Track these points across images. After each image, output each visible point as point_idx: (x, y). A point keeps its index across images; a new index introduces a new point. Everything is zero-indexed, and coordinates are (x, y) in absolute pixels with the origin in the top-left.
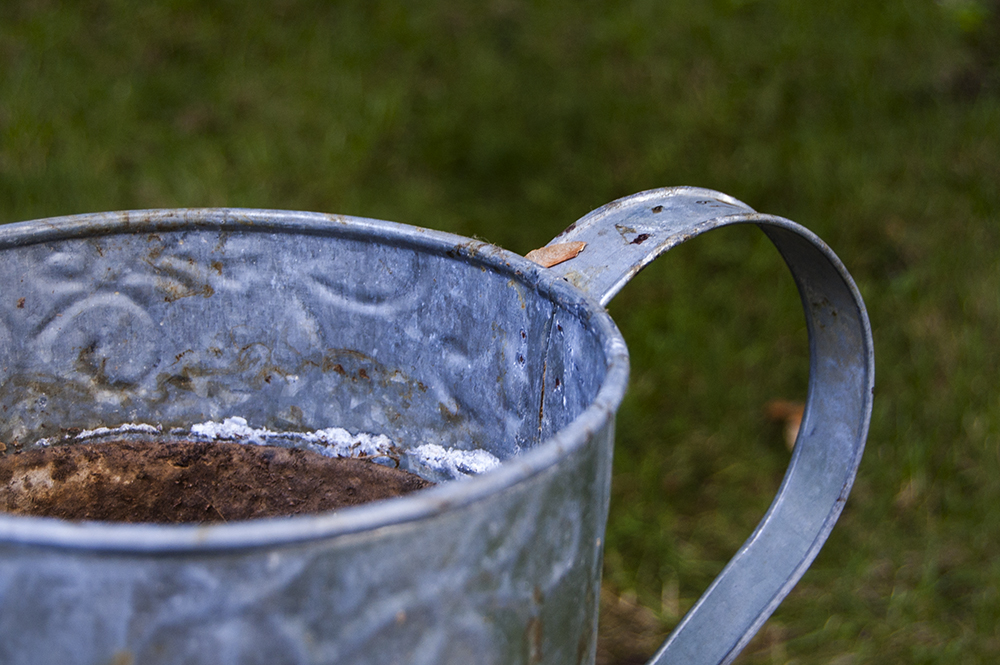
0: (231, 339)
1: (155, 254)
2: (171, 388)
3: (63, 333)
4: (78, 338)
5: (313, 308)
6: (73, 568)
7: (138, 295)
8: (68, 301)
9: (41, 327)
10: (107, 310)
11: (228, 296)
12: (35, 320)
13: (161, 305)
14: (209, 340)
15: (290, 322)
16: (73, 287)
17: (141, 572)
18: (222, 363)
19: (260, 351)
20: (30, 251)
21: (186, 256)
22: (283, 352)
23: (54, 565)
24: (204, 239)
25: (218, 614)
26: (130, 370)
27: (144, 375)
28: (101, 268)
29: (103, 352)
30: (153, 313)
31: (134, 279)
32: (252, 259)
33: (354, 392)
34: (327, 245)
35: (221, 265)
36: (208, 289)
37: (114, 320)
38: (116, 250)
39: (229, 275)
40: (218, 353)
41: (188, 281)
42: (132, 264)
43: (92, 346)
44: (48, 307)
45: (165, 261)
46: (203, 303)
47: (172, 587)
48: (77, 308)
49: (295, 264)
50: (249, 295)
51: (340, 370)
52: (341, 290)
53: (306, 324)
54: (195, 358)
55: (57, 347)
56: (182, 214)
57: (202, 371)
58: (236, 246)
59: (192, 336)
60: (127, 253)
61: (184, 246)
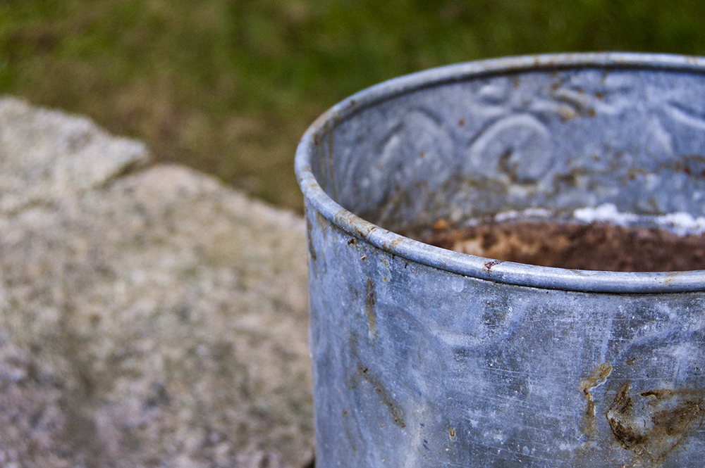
0: (606, 148)
1: (555, 87)
2: (563, 185)
3: (489, 144)
4: (498, 148)
5: (669, 126)
7: (542, 117)
8: (492, 121)
9: (473, 140)
10: (518, 128)
11: (606, 118)
12: (469, 135)
13: (556, 124)
14: (592, 150)
15: (650, 137)
16: (493, 111)
17: (621, 305)
18: (599, 167)
19: (628, 158)
20: (468, 85)
21: (578, 89)
22: (643, 157)
24: (590, 78)
25: (675, 338)
26: (534, 171)
27: (542, 175)
28: (517, 97)
29: (515, 158)
30: (551, 129)
31: (540, 105)
32: (625, 90)
33: (697, 188)
34: (682, 80)
35: (602, 94)
36: (591, 113)
37: (524, 135)
38: (528, 84)
39: (607, 102)
40: (597, 159)
41: (577, 106)
42: (539, 94)
43: (507, 153)
44: (479, 125)
45: (564, 91)
46: (587, 123)
47: (644, 317)
48: (499, 127)
49: (656, 93)
50: (622, 117)
51: (687, 171)
52: (690, 112)
53: (663, 139)
54: (579, 163)
55: (485, 155)
56: (576, 58)
57: (584, 171)
58: (614, 81)
59: (578, 146)
60: (535, 86)
61: (577, 80)
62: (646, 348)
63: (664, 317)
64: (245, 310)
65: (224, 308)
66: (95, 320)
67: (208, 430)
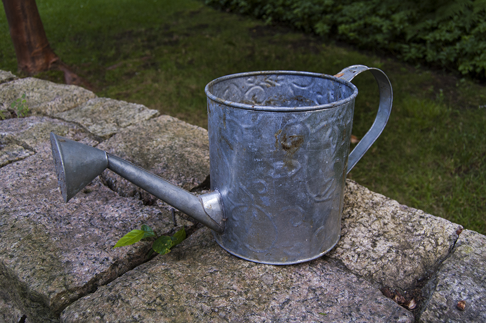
0: (278, 94)
1: (266, 79)
2: (267, 104)
3: (250, 93)
4: (252, 94)
5: (293, 88)
6: (272, 114)
7: (262, 86)
8: (251, 87)
9: (246, 92)
10: (257, 89)
11: (278, 87)
12: (245, 90)
13: (266, 88)
14: (274, 95)
15: (289, 91)
16: (251, 85)
17: (284, 115)
18: (276, 99)
19: (283, 97)
20: (245, 78)
21: (270, 79)
22: (287, 97)
23: (269, 114)
24: (274, 77)
25: (296, 123)
26: (261, 100)
27: (263, 101)
28: (256, 81)
29: (256, 97)
30: (265, 90)
31: (262, 84)
32: (282, 80)
33: (300, 104)
34: (296, 77)
35: (277, 81)
36: (274, 85)
37: (258, 91)
38: (259, 78)
39: (278, 83)
40: (276, 97)
41: (271, 84)
42: (262, 81)
43: (254, 96)
44: (247, 88)
45: (268, 80)
46: (273, 88)
47: (289, 117)
48: (252, 89)
49: (290, 81)
50: (282, 86)
51: (297, 100)
52: (298, 85)
53: (291, 91)
54: (272, 98)
55: (249, 95)
56: (270, 72)
57: (273, 100)
58: (280, 77)
59: (271, 94)
60: (261, 79)
61: (270, 78)
62: (290, 125)
63: (294, 118)
64: (187, 147)
65: (181, 146)
66: (149, 150)
67: (179, 173)
